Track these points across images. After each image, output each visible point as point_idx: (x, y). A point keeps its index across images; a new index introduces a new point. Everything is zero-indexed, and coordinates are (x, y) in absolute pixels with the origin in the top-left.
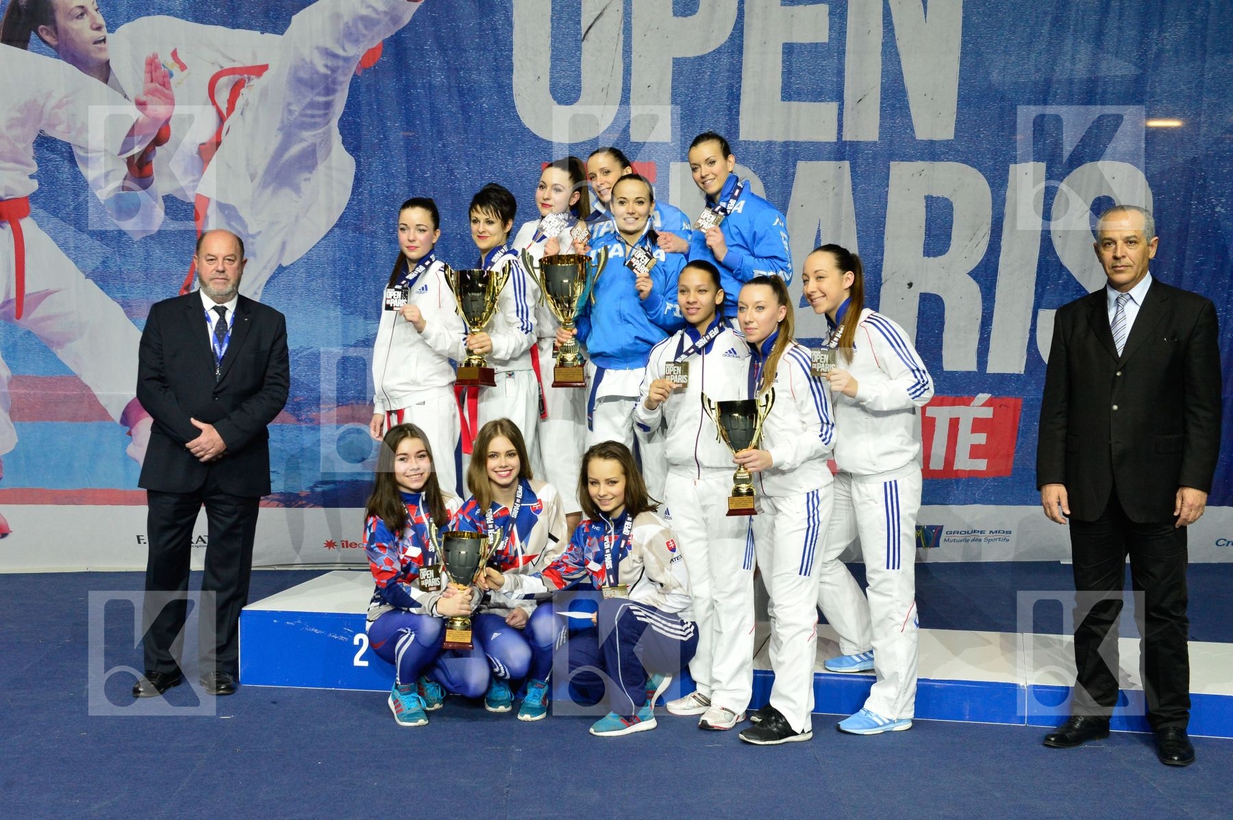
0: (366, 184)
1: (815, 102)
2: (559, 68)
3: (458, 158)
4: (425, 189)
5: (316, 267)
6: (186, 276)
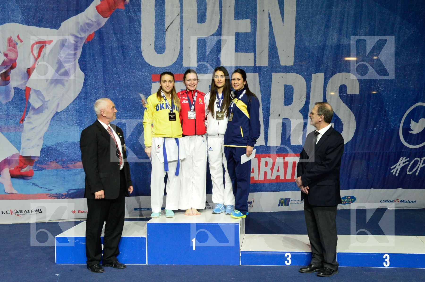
0: (89, 82)
1: (246, 53)
2: (157, 41)
3: (122, 73)
4: (110, 84)
5: (70, 112)
6: (22, 116)
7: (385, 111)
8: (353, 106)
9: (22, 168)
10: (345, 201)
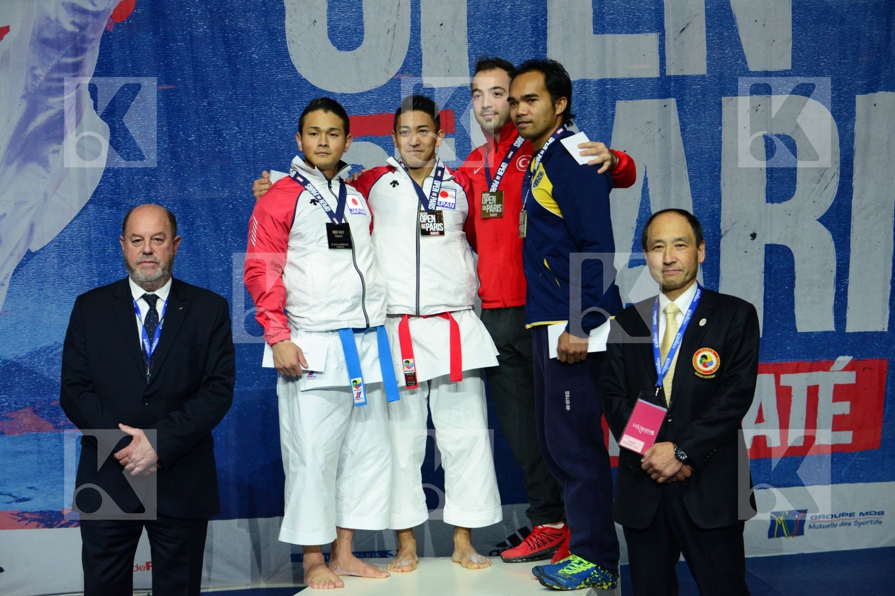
1: (632, 33)
2: (337, 9)
3: (227, 117)
4: (190, 154)
5: (70, 250)
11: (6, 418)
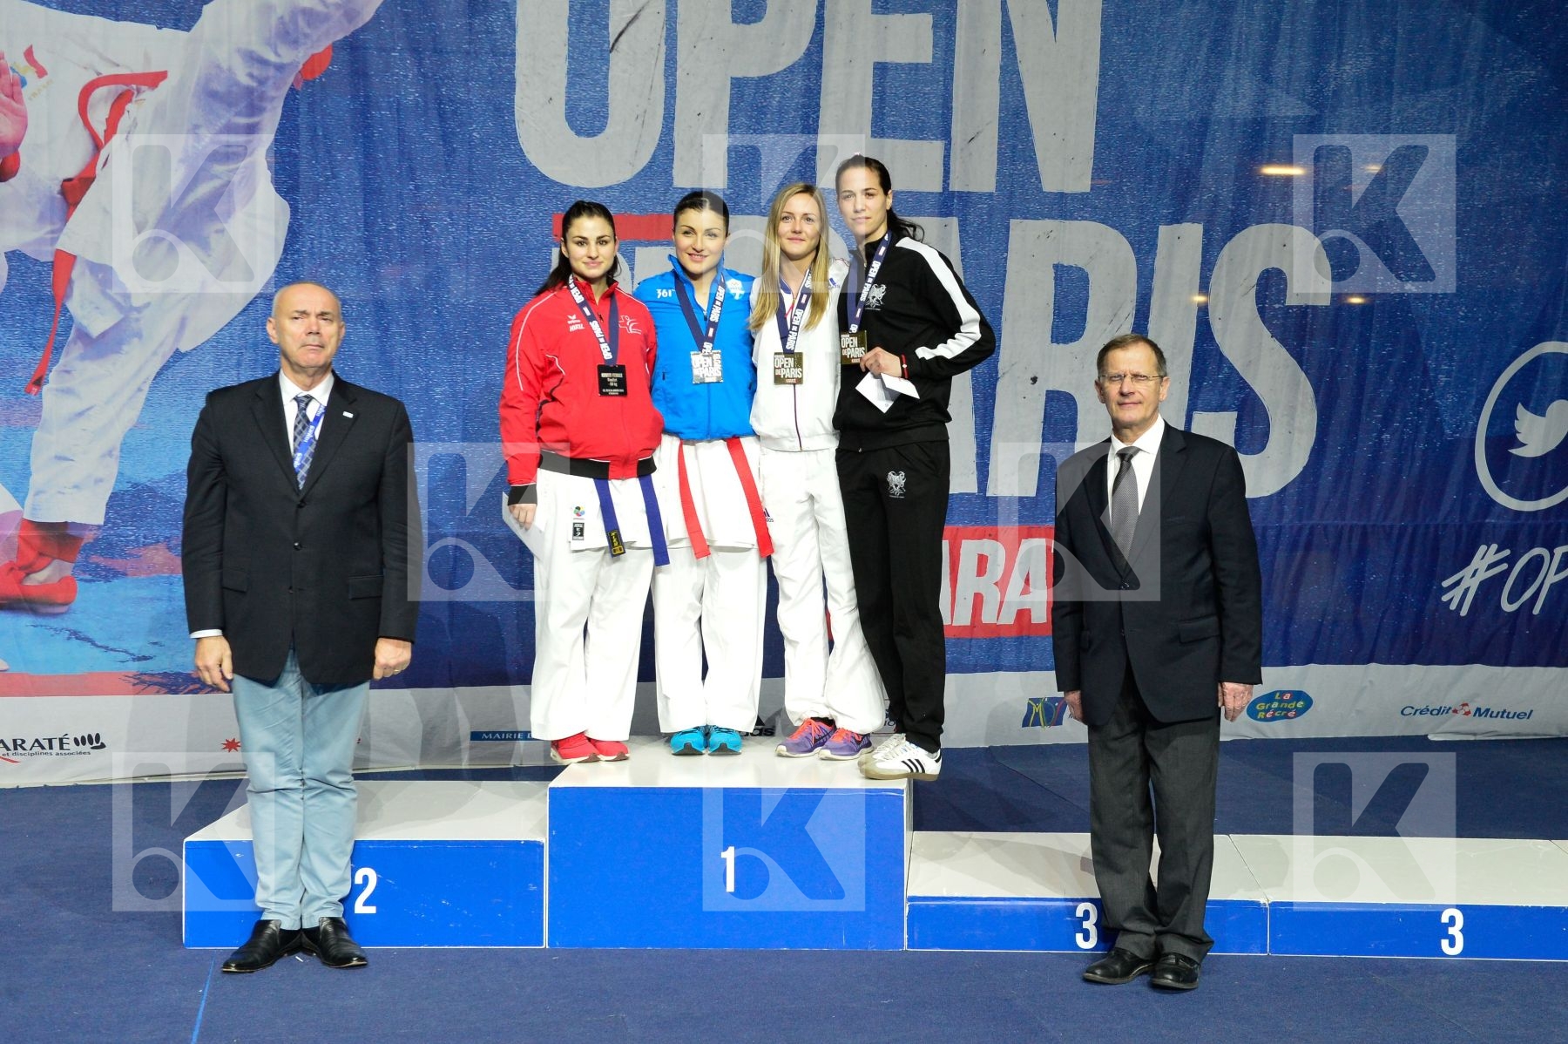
0: (306, 239)
1: (915, 139)
3: (437, 205)
4: (388, 246)
5: (230, 353)
6: (36, 366)
7: (1426, 371)
8: (1306, 348)
9: (30, 569)
10: (1270, 708)
11: (130, 555)
